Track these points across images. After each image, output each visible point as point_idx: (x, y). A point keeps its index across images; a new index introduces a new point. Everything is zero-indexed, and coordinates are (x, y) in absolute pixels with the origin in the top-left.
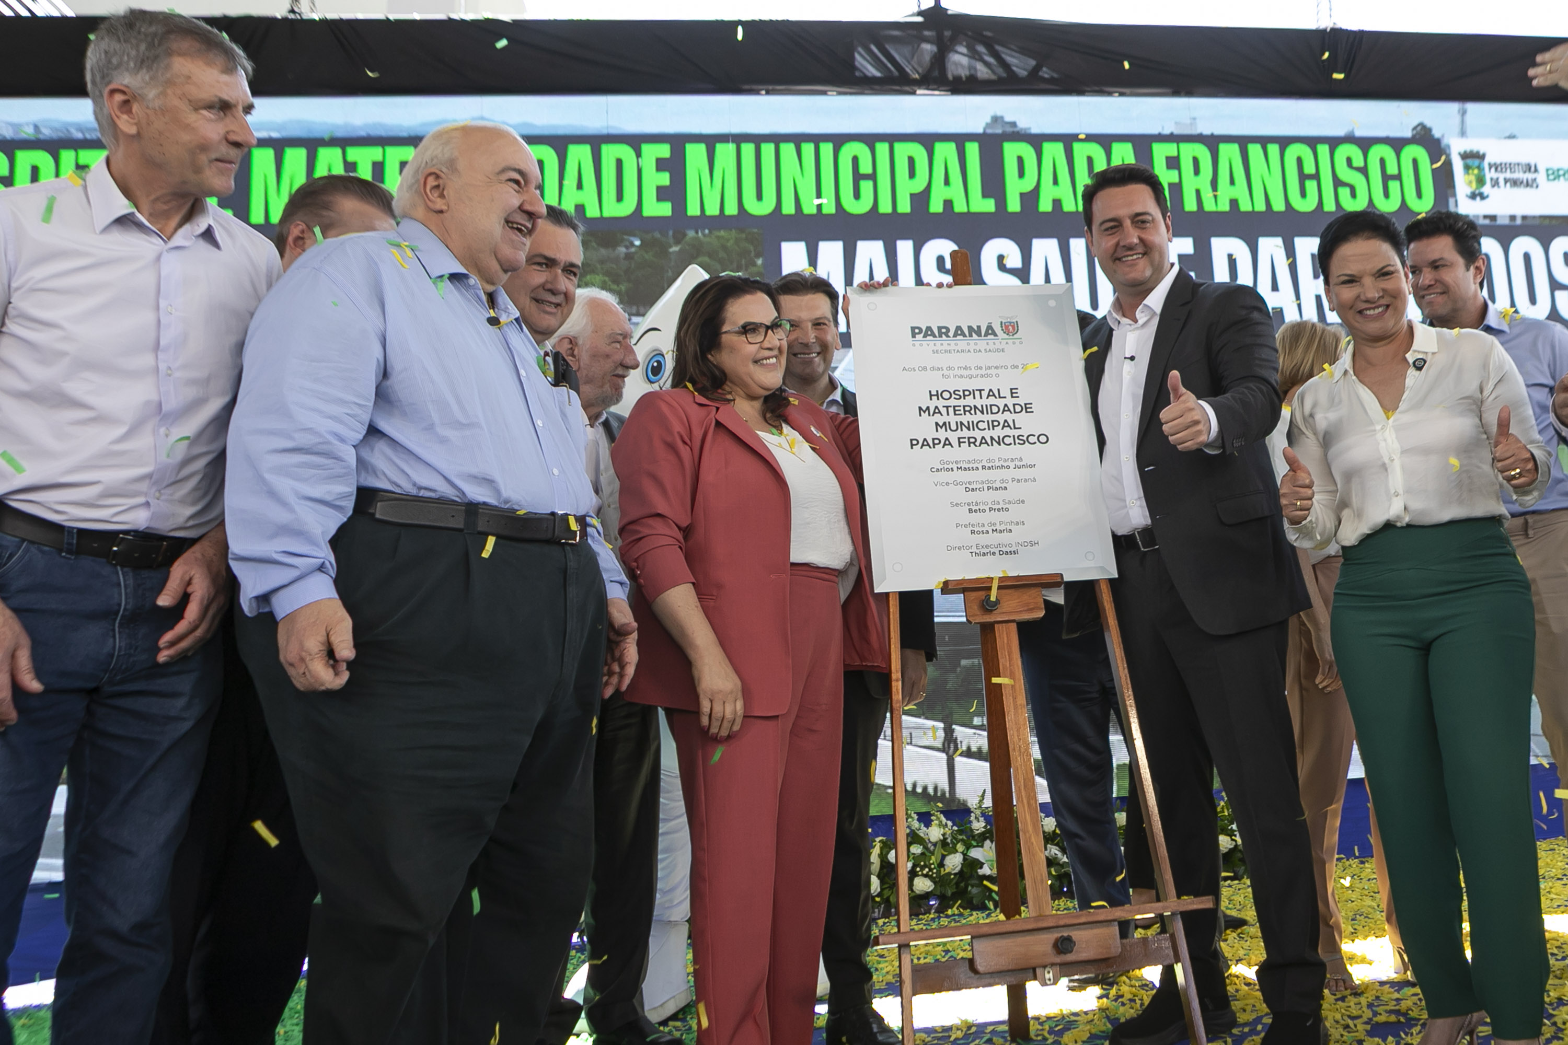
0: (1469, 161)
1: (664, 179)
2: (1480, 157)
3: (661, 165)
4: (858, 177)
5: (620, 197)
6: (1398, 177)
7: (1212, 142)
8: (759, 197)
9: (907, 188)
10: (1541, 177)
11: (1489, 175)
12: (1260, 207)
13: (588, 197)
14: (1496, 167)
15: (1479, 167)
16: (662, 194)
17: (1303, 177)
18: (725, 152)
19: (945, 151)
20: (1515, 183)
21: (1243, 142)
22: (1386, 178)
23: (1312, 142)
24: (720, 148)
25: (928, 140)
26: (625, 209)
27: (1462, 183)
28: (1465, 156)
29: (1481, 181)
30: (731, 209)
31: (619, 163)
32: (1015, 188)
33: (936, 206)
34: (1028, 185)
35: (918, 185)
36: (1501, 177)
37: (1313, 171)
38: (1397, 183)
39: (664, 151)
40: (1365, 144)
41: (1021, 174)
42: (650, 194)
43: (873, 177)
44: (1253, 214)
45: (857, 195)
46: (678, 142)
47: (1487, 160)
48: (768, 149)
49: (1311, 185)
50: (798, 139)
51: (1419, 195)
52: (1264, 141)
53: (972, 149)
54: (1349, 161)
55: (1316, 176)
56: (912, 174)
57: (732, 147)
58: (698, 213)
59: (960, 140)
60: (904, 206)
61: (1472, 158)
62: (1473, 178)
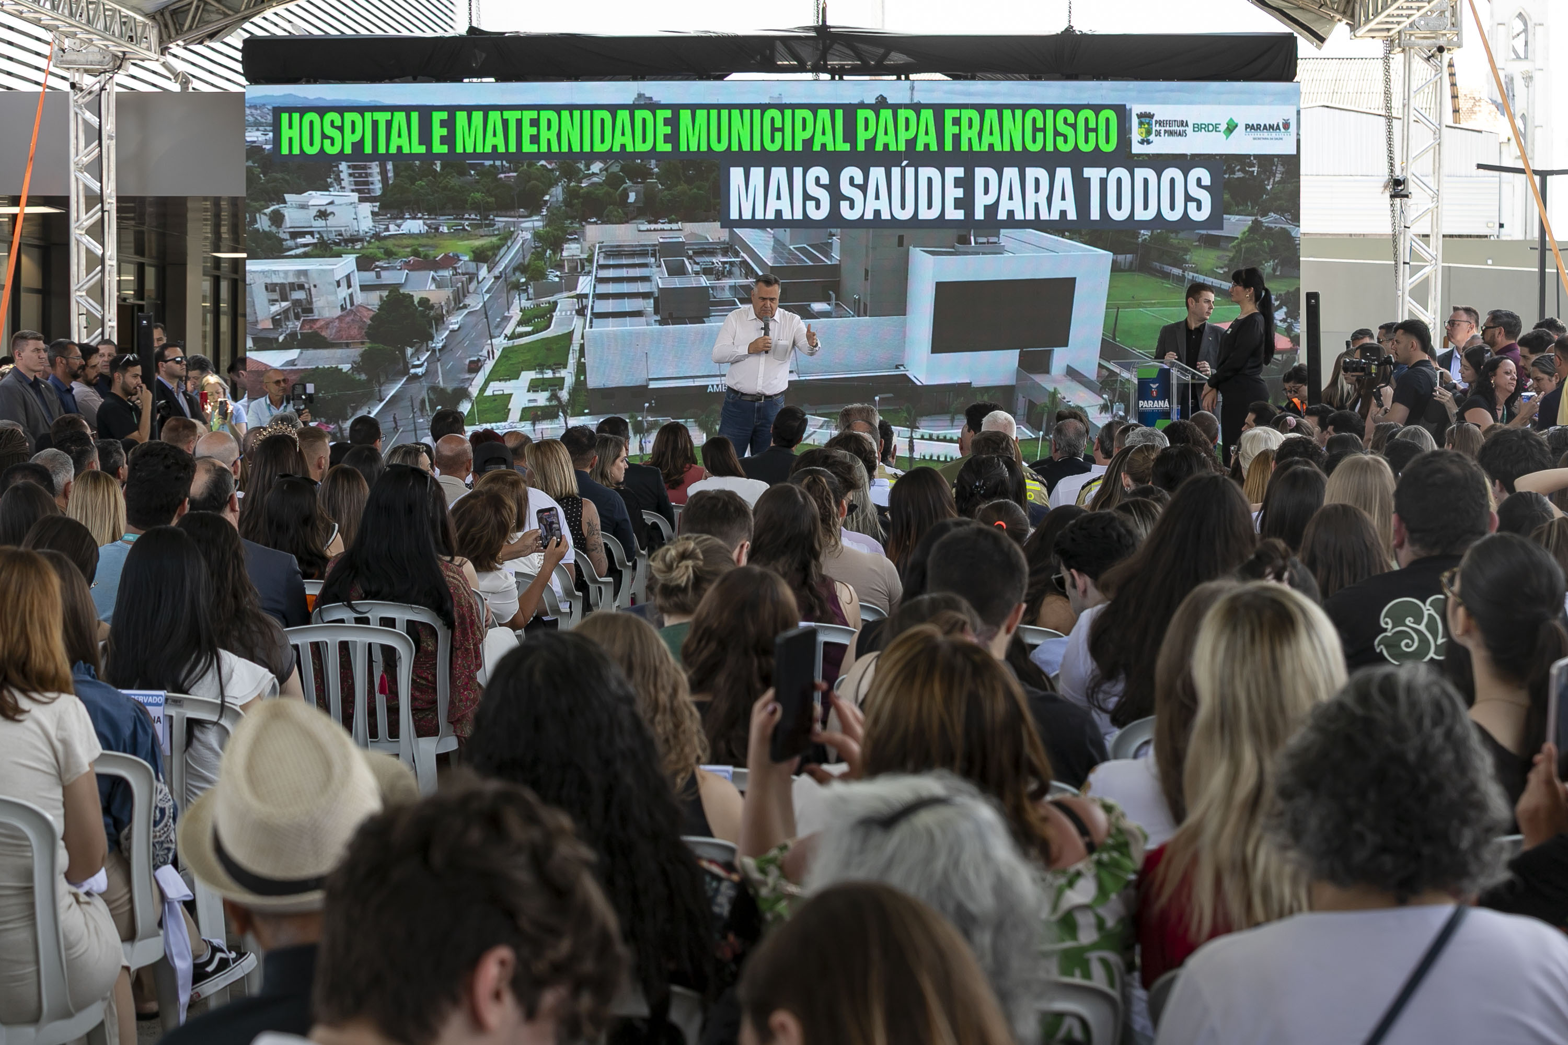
0: (1143, 120)
1: (668, 130)
2: (1151, 116)
3: (667, 122)
4: (774, 130)
5: (644, 141)
6: (1095, 130)
7: (981, 109)
8: (719, 141)
9: (801, 136)
10: (1189, 130)
11: (1155, 128)
12: (1007, 148)
13: (627, 140)
14: (1160, 123)
15: (1148, 124)
16: (667, 139)
17: (1035, 130)
18: (701, 114)
19: (824, 114)
20: (1171, 133)
21: (1000, 108)
22: (1088, 130)
23: (1043, 108)
24: (698, 112)
25: (814, 108)
26: (647, 147)
27: (1136, 134)
28: (1140, 116)
29: (1149, 132)
30: (704, 148)
31: (644, 120)
32: (862, 136)
33: (817, 147)
34: (869, 135)
35: (807, 135)
36: (1163, 129)
37: (1042, 126)
38: (1094, 134)
39: (668, 113)
40: (1076, 109)
41: (866, 128)
42: (660, 139)
43: (782, 130)
44: (1002, 153)
45: (773, 141)
46: (676, 108)
47: (1155, 118)
48: (724, 113)
49: (1040, 135)
50: (741, 107)
51: (1107, 141)
52: (1012, 107)
53: (839, 113)
54: (1065, 119)
55: (1043, 130)
56: (804, 128)
57: (705, 111)
58: (686, 150)
59: (832, 107)
60: (799, 147)
61: (1145, 117)
62: (1143, 130)
